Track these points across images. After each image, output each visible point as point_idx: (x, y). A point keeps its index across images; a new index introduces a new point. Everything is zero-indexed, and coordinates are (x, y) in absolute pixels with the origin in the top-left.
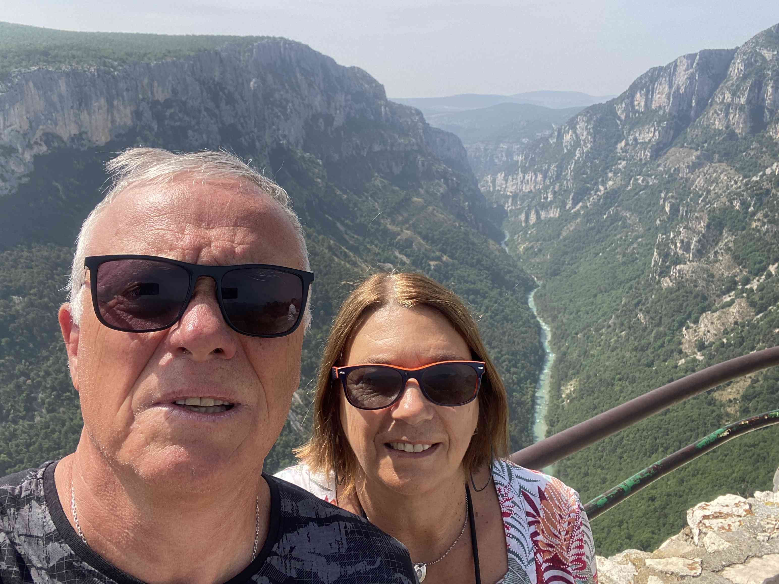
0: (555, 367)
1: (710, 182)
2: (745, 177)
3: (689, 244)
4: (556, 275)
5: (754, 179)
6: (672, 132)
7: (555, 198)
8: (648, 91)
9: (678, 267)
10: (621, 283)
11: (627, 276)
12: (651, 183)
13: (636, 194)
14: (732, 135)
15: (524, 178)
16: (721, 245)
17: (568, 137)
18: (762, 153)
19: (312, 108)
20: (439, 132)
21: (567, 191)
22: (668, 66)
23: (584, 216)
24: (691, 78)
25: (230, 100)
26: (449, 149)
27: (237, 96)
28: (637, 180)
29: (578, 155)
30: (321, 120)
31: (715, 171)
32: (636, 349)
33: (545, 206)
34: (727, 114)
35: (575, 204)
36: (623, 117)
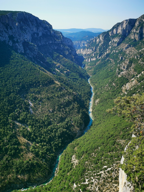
0: (94, 96)
1: (130, 52)
2: (138, 51)
3: (125, 67)
4: (95, 74)
5: (140, 51)
6: (122, 39)
7: (95, 55)
8: (117, 29)
9: (122, 72)
10: (109, 76)
11: (111, 75)
12: (117, 52)
13: (113, 55)
14: (135, 40)
15: (87, 50)
16: (132, 67)
17: (98, 40)
18: (142, 45)
19: (33, 31)
20: (66, 38)
21: (97, 54)
22: (121, 23)
23: (101, 60)
24: (127, 26)
25: (11, 28)
26: (69, 43)
27: (13, 27)
28: (114, 51)
29: (100, 45)
30: (36, 34)
31: (131, 49)
32: (112, 92)
33: (92, 57)
34: (134, 35)
35: (99, 57)
36: (111, 35)
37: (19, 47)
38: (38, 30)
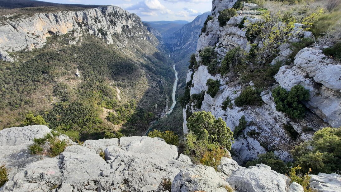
8: (197, 21)
15: (174, 40)
21: (182, 43)
22: (201, 15)
25: (100, 22)
27: (101, 21)
29: (184, 35)
30: (125, 27)
33: (177, 46)
35: (183, 46)
36: (193, 27)
37: (108, 39)
38: (127, 23)
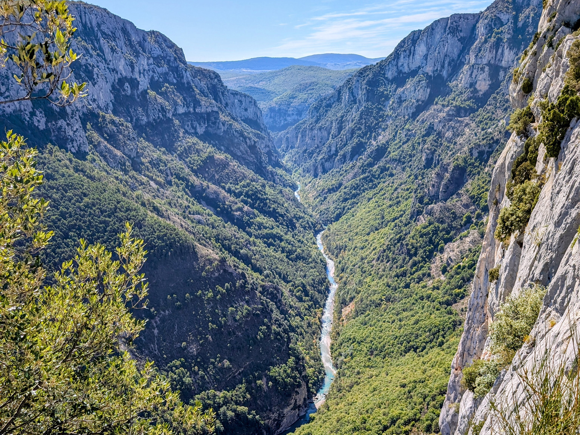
2: (482, 129)
3: (438, 187)
4: (338, 218)
6: (429, 90)
7: (336, 151)
8: (410, 53)
9: (429, 207)
10: (388, 222)
11: (393, 216)
15: (311, 134)
17: (346, 97)
19: (117, 72)
20: (236, 93)
21: (346, 145)
22: (426, 30)
29: (354, 113)
31: (460, 125)
33: (329, 159)
35: (352, 156)
36: (390, 77)
37: (71, 133)
38: (133, 68)
